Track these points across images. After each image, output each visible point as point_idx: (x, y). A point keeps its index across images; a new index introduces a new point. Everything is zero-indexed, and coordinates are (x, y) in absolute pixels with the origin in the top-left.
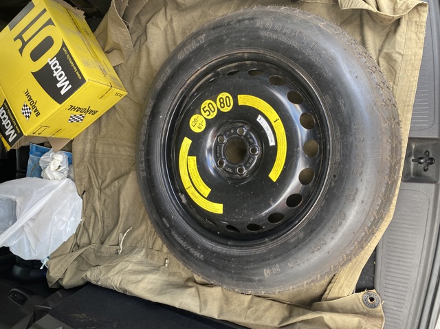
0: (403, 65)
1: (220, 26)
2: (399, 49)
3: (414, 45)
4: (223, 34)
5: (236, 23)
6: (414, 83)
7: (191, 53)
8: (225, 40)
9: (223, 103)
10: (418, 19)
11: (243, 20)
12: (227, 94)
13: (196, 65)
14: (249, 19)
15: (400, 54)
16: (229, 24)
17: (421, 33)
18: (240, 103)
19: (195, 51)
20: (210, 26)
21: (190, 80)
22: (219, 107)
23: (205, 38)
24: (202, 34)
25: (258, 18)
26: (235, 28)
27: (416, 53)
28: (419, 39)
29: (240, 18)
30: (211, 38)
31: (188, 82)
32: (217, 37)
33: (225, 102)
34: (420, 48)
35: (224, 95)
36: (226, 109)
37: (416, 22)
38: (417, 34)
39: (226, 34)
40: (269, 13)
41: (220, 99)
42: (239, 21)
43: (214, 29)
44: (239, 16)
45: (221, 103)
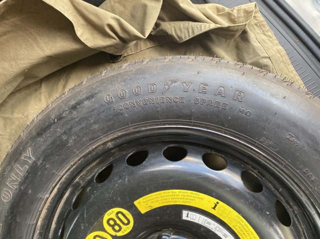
0: (276, 66)
1: (49, 127)
2: (262, 53)
3: (271, 44)
4: (58, 134)
5: (70, 113)
6: (297, 77)
7: (21, 184)
8: (67, 140)
9: (116, 224)
10: (256, 21)
11: (79, 103)
12: (116, 210)
13: (40, 195)
14: (88, 98)
15: (266, 57)
16: (60, 118)
17: (267, 31)
18: (143, 211)
19: (26, 178)
20: (30, 133)
21: (40, 220)
22: (114, 233)
23: (34, 153)
24: (24, 150)
25: (100, 91)
26: (73, 119)
27: (278, 50)
28: (270, 37)
29: (73, 103)
30: (43, 148)
31: (39, 223)
32: (53, 143)
33: (118, 222)
34: (277, 45)
35: (111, 213)
36: (126, 230)
37: (256, 25)
38: (265, 34)
39: (65, 133)
40: (112, 80)
41: (108, 222)
42: (74, 107)
43: (39, 134)
44: (70, 101)
45: (113, 227)
